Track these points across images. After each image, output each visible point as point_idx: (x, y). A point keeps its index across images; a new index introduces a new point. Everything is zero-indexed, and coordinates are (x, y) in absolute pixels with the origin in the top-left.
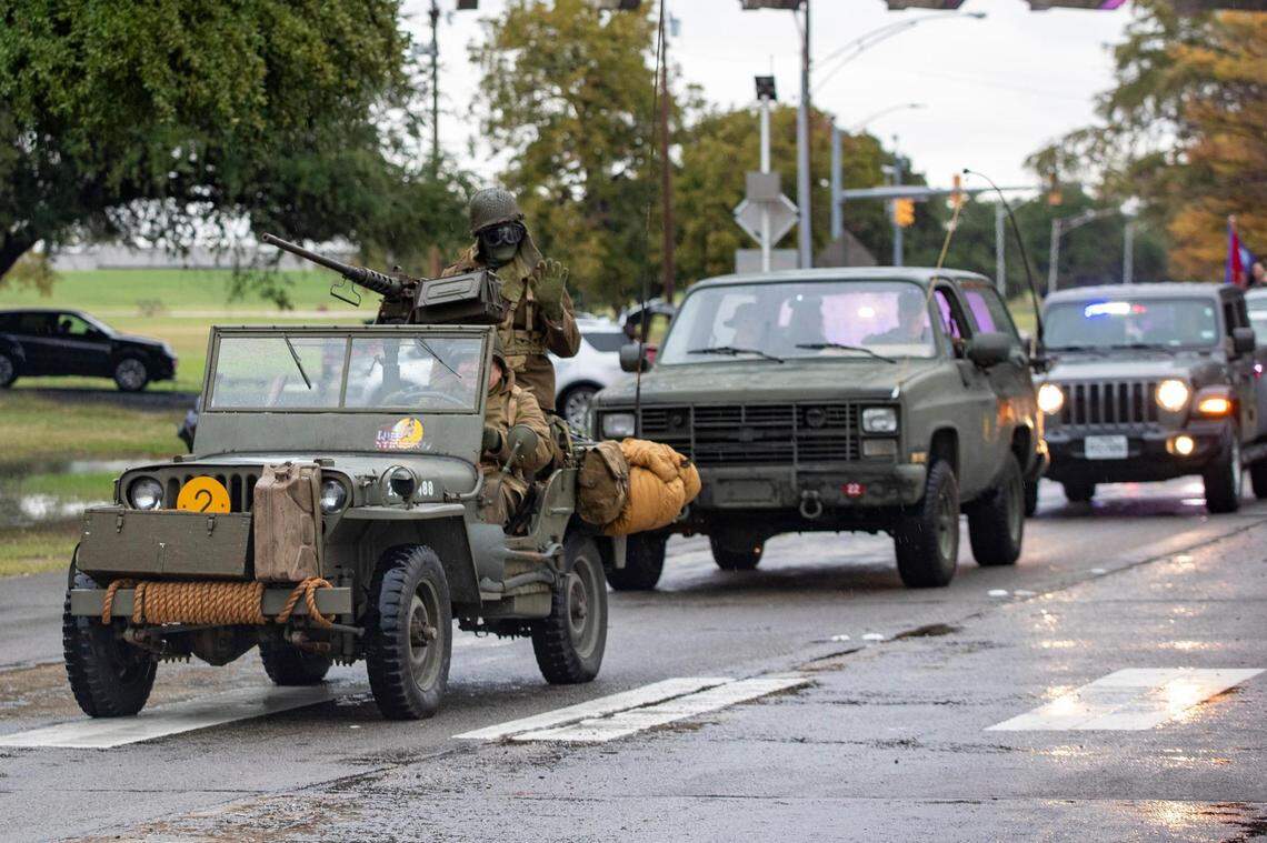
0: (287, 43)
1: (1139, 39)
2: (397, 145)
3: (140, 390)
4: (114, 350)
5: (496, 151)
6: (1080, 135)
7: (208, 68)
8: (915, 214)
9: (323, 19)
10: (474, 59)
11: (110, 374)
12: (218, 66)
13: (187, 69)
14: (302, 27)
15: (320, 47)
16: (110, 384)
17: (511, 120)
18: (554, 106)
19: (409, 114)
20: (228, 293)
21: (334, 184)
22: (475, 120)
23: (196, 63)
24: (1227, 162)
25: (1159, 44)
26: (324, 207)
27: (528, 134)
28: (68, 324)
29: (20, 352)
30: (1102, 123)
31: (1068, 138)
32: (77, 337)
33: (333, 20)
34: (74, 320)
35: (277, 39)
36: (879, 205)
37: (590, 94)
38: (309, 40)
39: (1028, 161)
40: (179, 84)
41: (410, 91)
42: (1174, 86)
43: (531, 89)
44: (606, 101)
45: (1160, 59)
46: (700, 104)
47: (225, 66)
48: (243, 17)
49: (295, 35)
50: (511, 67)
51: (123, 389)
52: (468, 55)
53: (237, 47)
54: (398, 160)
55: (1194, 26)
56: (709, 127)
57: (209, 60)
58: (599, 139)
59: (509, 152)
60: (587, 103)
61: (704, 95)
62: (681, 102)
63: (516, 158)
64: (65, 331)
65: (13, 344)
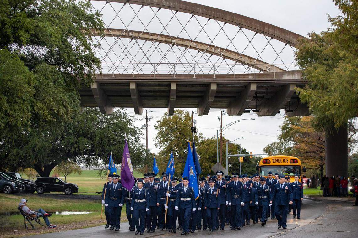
0: (37, 110)
1: (286, 125)
2: (133, 144)
3: (70, 194)
4: (65, 186)
5: (161, 147)
6: (274, 144)
7: (15, 115)
8: (244, 160)
9: (48, 104)
10: (156, 129)
11: (64, 191)
12: (18, 115)
13: (9, 115)
14: (42, 105)
15: (46, 111)
16: (64, 193)
17: (164, 141)
18: (172, 138)
19: (135, 138)
20: (98, 175)
21: (118, 152)
22: (157, 140)
23: (11, 113)
24: (303, 149)
25: (290, 126)
26: (116, 156)
27: (167, 144)
28: (56, 180)
29: (45, 186)
30: (279, 141)
31: (272, 144)
32: (57, 183)
33: (50, 104)
34: (57, 180)
35: (35, 109)
36: (237, 158)
37: (179, 135)
38: (44, 109)
39: (264, 149)
40: (7, 119)
41: (136, 133)
42: (293, 134)
43: (168, 134)
44: (182, 137)
45: (291, 129)
46: (202, 138)
47: (20, 115)
48: (26, 103)
49: (40, 108)
50: (164, 130)
51: (66, 194)
52: (155, 128)
53: (23, 110)
54: (133, 147)
55: (297, 122)
56: (203, 142)
57: (16, 113)
58: (181, 145)
59: (164, 147)
60: (179, 137)
61: (203, 136)
62: (198, 137)
63: (165, 149)
64: (55, 182)
65: (43, 184)
